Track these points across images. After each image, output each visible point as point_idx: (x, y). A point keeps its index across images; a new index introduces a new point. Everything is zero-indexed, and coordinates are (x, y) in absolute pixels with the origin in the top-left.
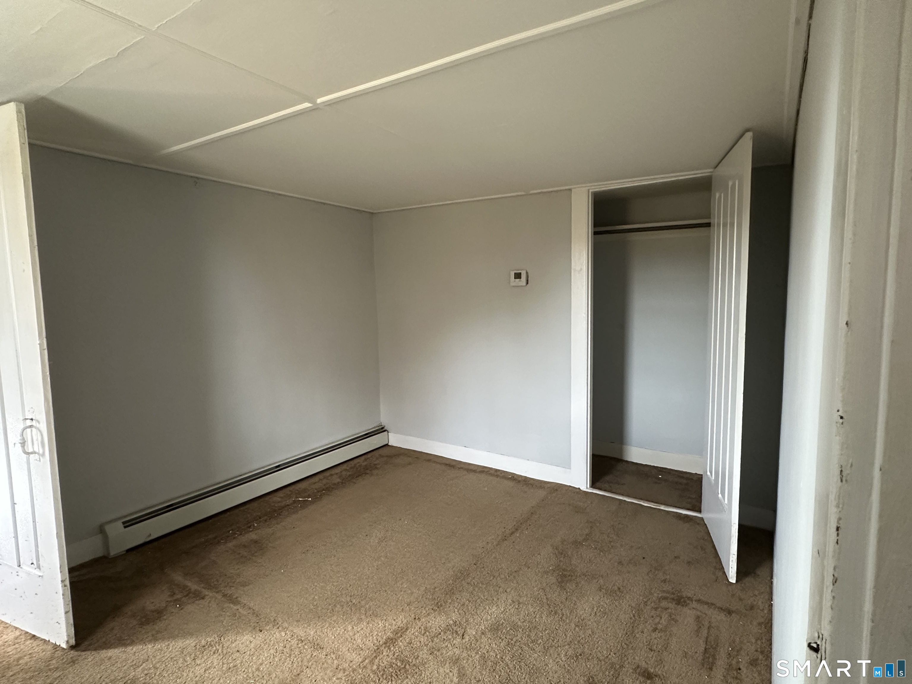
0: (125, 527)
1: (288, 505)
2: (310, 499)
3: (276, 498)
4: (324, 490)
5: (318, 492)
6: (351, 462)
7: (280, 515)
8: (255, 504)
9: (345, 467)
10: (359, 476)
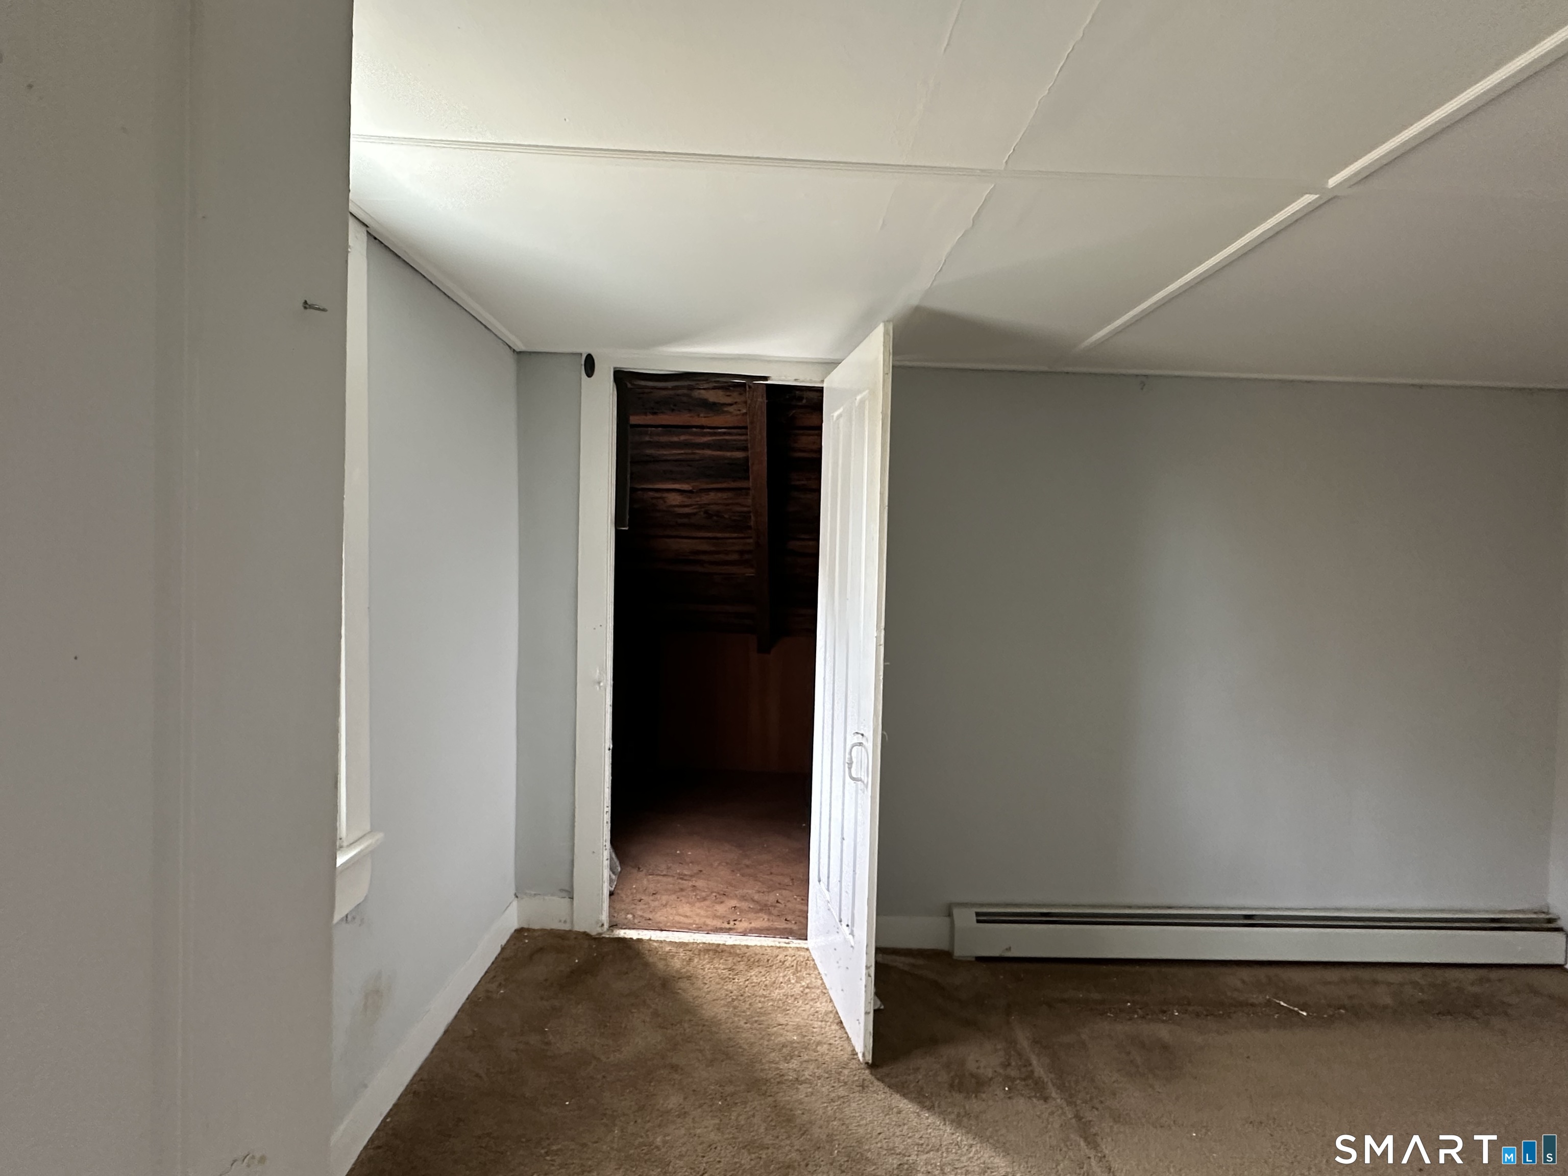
0: (978, 921)
1: (1252, 1005)
2: (1305, 1014)
3: (1234, 979)
4: (1344, 1007)
5: (1329, 1006)
6: (1438, 972)
7: (1230, 1017)
8: (1190, 972)
9: (1416, 975)
10: (1449, 1013)
